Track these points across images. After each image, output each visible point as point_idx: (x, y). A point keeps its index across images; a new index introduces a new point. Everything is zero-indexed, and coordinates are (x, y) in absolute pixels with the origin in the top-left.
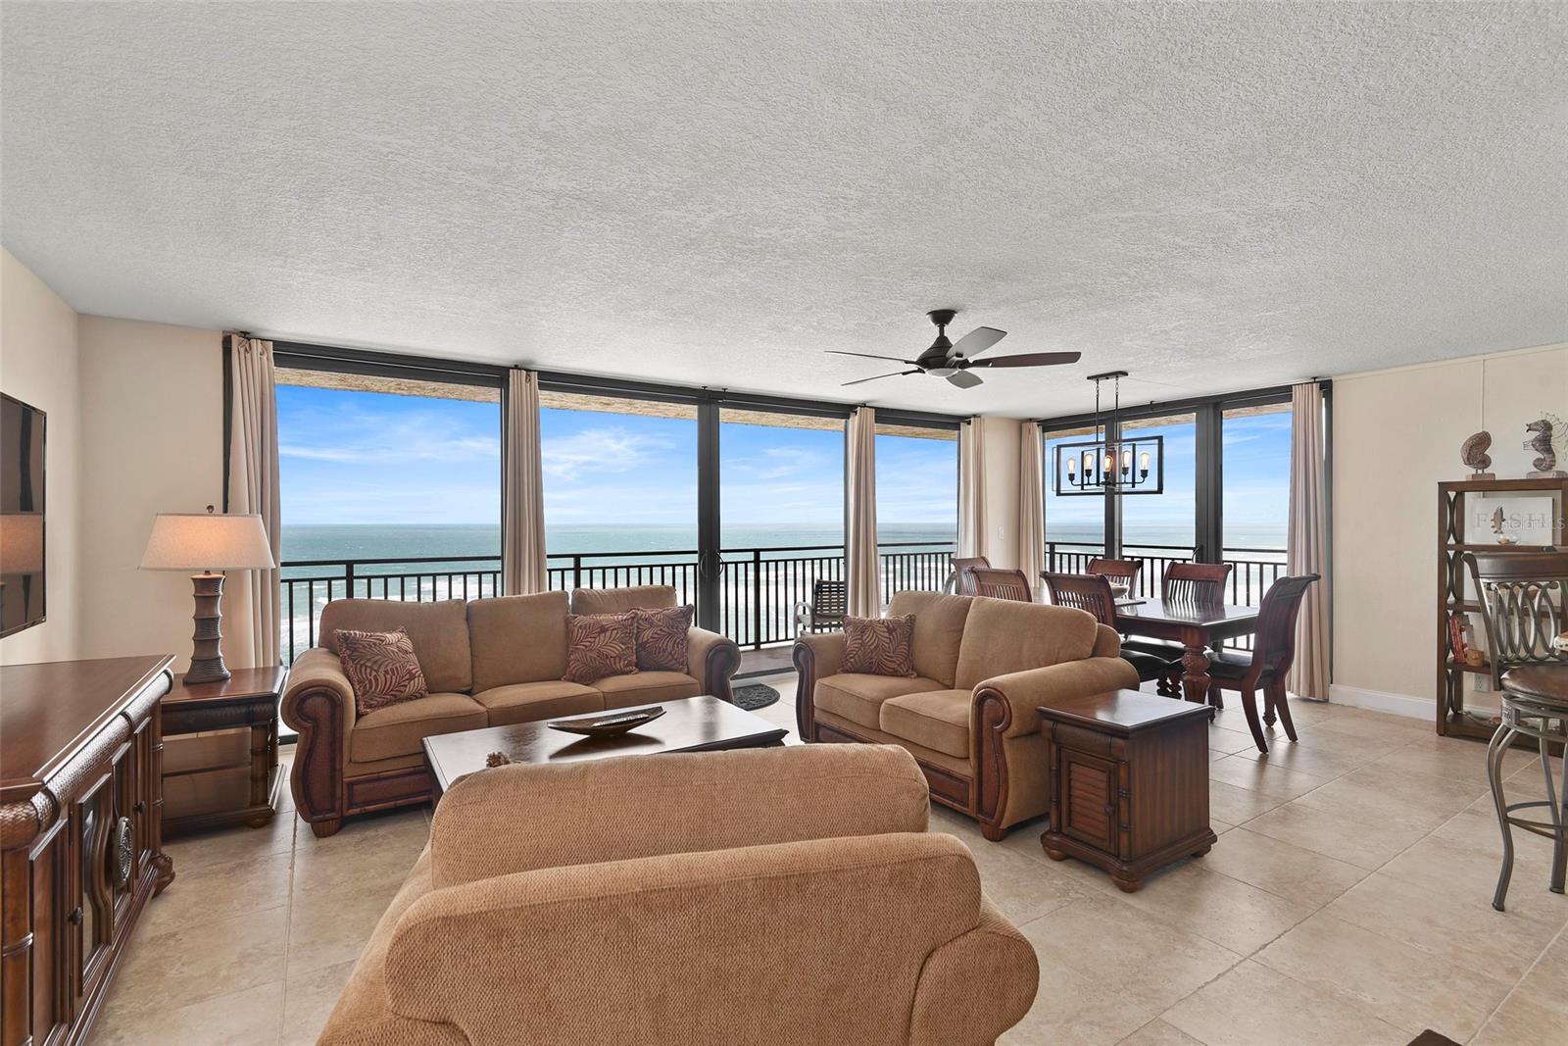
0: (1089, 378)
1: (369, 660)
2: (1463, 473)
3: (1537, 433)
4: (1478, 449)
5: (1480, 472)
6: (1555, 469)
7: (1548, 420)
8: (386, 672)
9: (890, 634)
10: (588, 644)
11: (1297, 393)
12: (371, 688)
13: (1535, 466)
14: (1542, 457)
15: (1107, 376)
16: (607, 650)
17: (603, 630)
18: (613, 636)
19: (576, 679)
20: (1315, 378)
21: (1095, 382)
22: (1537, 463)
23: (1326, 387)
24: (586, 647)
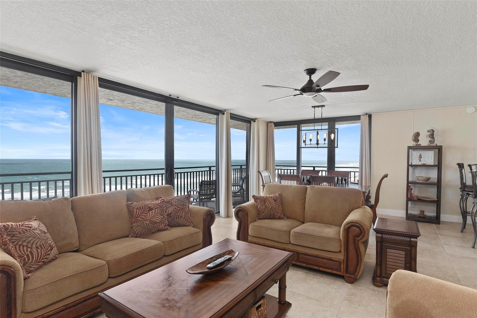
0: (312, 107)
1: (24, 241)
2: (412, 144)
3: (430, 133)
4: (416, 136)
5: (417, 143)
6: (434, 143)
7: (433, 129)
8: (37, 248)
9: (275, 202)
10: (144, 217)
11: (362, 117)
12: (29, 260)
13: (429, 142)
14: (431, 140)
15: (318, 106)
16: (154, 219)
17: (150, 209)
18: (156, 212)
19: (138, 236)
20: (366, 113)
21: (314, 109)
22: (430, 142)
23: (370, 116)
24: (143, 219)
